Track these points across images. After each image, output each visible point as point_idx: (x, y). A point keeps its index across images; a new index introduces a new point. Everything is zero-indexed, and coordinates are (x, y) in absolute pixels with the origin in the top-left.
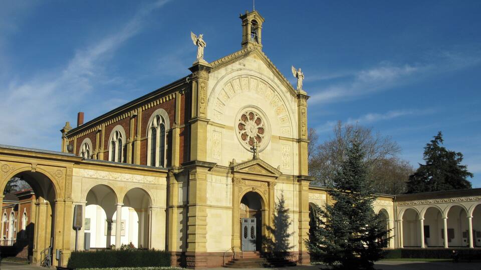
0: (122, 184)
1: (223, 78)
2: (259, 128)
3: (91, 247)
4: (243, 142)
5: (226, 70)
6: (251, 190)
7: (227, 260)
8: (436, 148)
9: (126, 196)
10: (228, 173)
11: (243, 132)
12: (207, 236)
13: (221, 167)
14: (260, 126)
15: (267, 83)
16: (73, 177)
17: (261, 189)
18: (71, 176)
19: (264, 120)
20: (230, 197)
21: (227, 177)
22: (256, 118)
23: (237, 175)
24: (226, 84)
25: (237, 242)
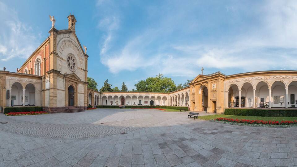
0: (25, 82)
1: (62, 38)
2: (74, 63)
3: (14, 105)
4: (69, 67)
5: (63, 35)
6: (71, 85)
7: (63, 109)
8: (106, 83)
9: (26, 87)
10: (64, 77)
11: (69, 63)
12: (57, 101)
13: (62, 74)
14: (74, 62)
15: (76, 47)
16: (6, 80)
17: (74, 85)
18: (5, 79)
19: (75, 61)
20: (64, 86)
21: (64, 79)
22: (73, 59)
23: (67, 79)
24: (63, 42)
25: (67, 103)
